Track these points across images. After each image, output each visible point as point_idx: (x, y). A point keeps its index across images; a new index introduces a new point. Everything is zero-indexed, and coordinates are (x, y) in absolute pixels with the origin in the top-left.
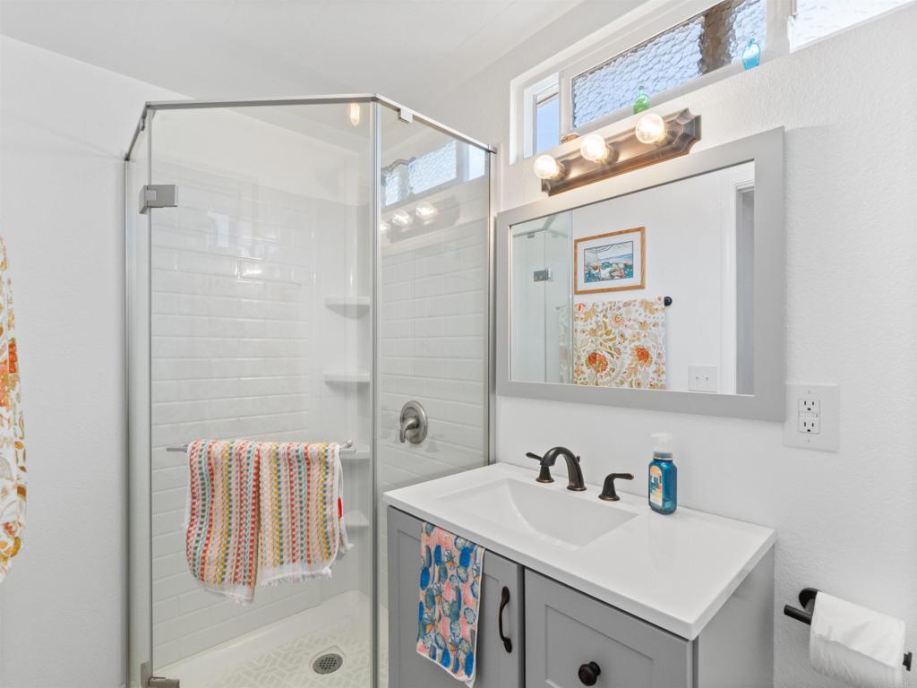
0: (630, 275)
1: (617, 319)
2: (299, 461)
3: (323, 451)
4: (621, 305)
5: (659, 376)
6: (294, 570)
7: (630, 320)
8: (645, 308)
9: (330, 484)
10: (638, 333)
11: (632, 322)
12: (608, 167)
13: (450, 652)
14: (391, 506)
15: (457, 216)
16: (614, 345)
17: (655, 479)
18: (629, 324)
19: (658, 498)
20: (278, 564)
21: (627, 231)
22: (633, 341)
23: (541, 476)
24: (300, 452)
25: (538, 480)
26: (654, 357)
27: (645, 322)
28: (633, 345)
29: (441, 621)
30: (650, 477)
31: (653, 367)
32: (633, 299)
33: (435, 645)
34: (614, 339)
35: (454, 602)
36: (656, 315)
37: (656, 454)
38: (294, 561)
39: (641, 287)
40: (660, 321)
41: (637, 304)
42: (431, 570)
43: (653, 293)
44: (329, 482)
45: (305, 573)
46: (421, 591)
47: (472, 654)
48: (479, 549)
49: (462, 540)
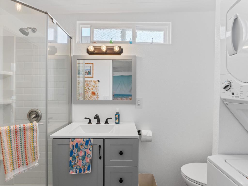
0: (90, 74)
1: (87, 85)
2: (20, 131)
3: (32, 125)
4: (88, 81)
5: (97, 98)
6: (19, 170)
7: (90, 85)
8: (94, 83)
9: (35, 136)
10: (92, 88)
11: (91, 85)
12: (105, 53)
13: (82, 168)
14: (53, 138)
15: (56, 52)
16: (86, 91)
17: (117, 117)
18: (90, 86)
19: (117, 121)
20: (13, 170)
21: (89, 64)
22: (91, 90)
23: (89, 123)
24: (21, 128)
25: (88, 124)
26: (96, 94)
27: (94, 86)
28: (91, 91)
29: (78, 162)
30: (115, 117)
31: (96, 96)
32: (91, 80)
33: (76, 169)
34: (87, 89)
35: (83, 155)
36: (97, 84)
37: (116, 113)
38: (19, 167)
39: (92, 77)
40: (98, 86)
41: (92, 81)
42: (74, 151)
43: (95, 79)
44: (35, 135)
45: (25, 169)
46: (70, 157)
47: (90, 165)
48: (91, 139)
49: (86, 139)
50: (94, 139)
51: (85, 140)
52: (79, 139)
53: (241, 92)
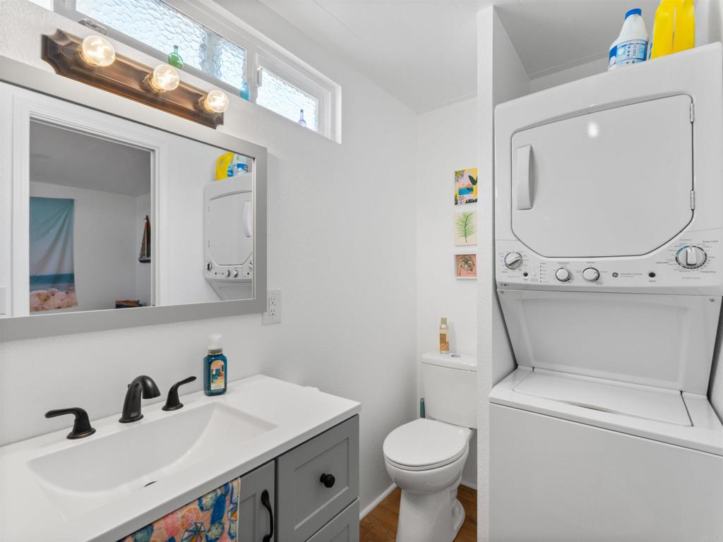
17: (217, 370)
19: (220, 383)
48: (235, 483)
49: (210, 496)
50: (241, 477)
51: (208, 501)
52: (180, 514)
53: (542, 272)
